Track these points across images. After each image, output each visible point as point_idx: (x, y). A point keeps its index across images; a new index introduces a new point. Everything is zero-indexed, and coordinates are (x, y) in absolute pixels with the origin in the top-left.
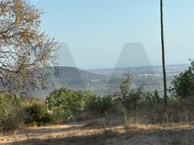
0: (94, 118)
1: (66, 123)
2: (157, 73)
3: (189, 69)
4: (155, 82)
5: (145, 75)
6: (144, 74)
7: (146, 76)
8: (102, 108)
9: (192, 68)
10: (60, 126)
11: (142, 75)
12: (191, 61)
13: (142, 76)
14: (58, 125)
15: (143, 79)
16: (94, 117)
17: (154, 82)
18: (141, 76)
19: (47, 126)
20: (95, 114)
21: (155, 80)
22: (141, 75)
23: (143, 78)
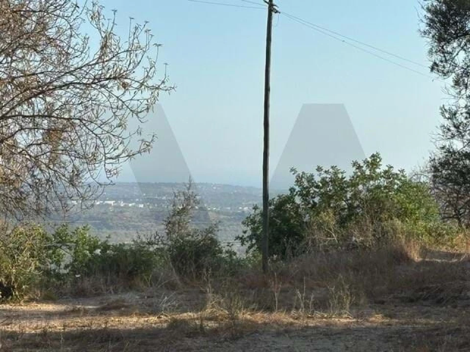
0: (110, 292)
1: (49, 300)
2: (137, 200)
3: (289, 193)
4: (133, 221)
5: (109, 202)
6: (105, 200)
7: (110, 205)
8: (130, 269)
9: (296, 191)
10: (39, 305)
11: (102, 202)
12: (296, 175)
13: (101, 206)
14: (34, 304)
15: (103, 213)
16: (111, 288)
17: (130, 221)
18: (99, 205)
19: (9, 303)
20: (112, 282)
21: (131, 218)
22: (98, 203)
23: (102, 211)
